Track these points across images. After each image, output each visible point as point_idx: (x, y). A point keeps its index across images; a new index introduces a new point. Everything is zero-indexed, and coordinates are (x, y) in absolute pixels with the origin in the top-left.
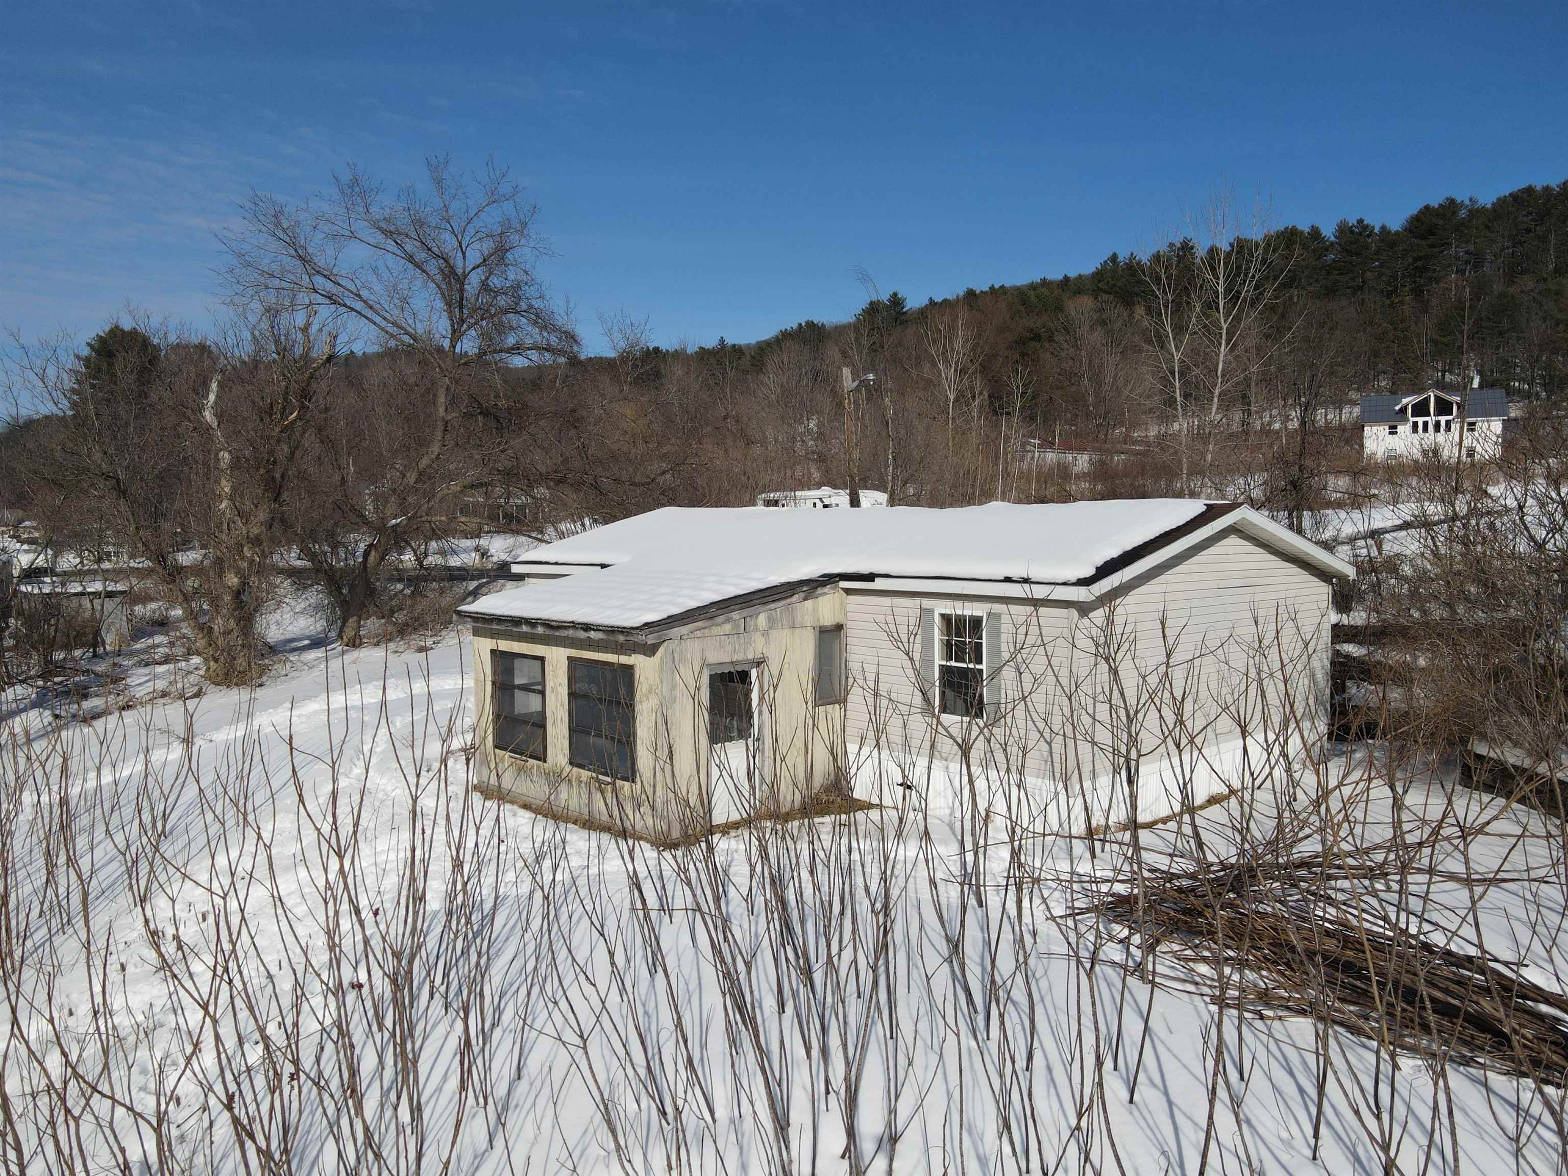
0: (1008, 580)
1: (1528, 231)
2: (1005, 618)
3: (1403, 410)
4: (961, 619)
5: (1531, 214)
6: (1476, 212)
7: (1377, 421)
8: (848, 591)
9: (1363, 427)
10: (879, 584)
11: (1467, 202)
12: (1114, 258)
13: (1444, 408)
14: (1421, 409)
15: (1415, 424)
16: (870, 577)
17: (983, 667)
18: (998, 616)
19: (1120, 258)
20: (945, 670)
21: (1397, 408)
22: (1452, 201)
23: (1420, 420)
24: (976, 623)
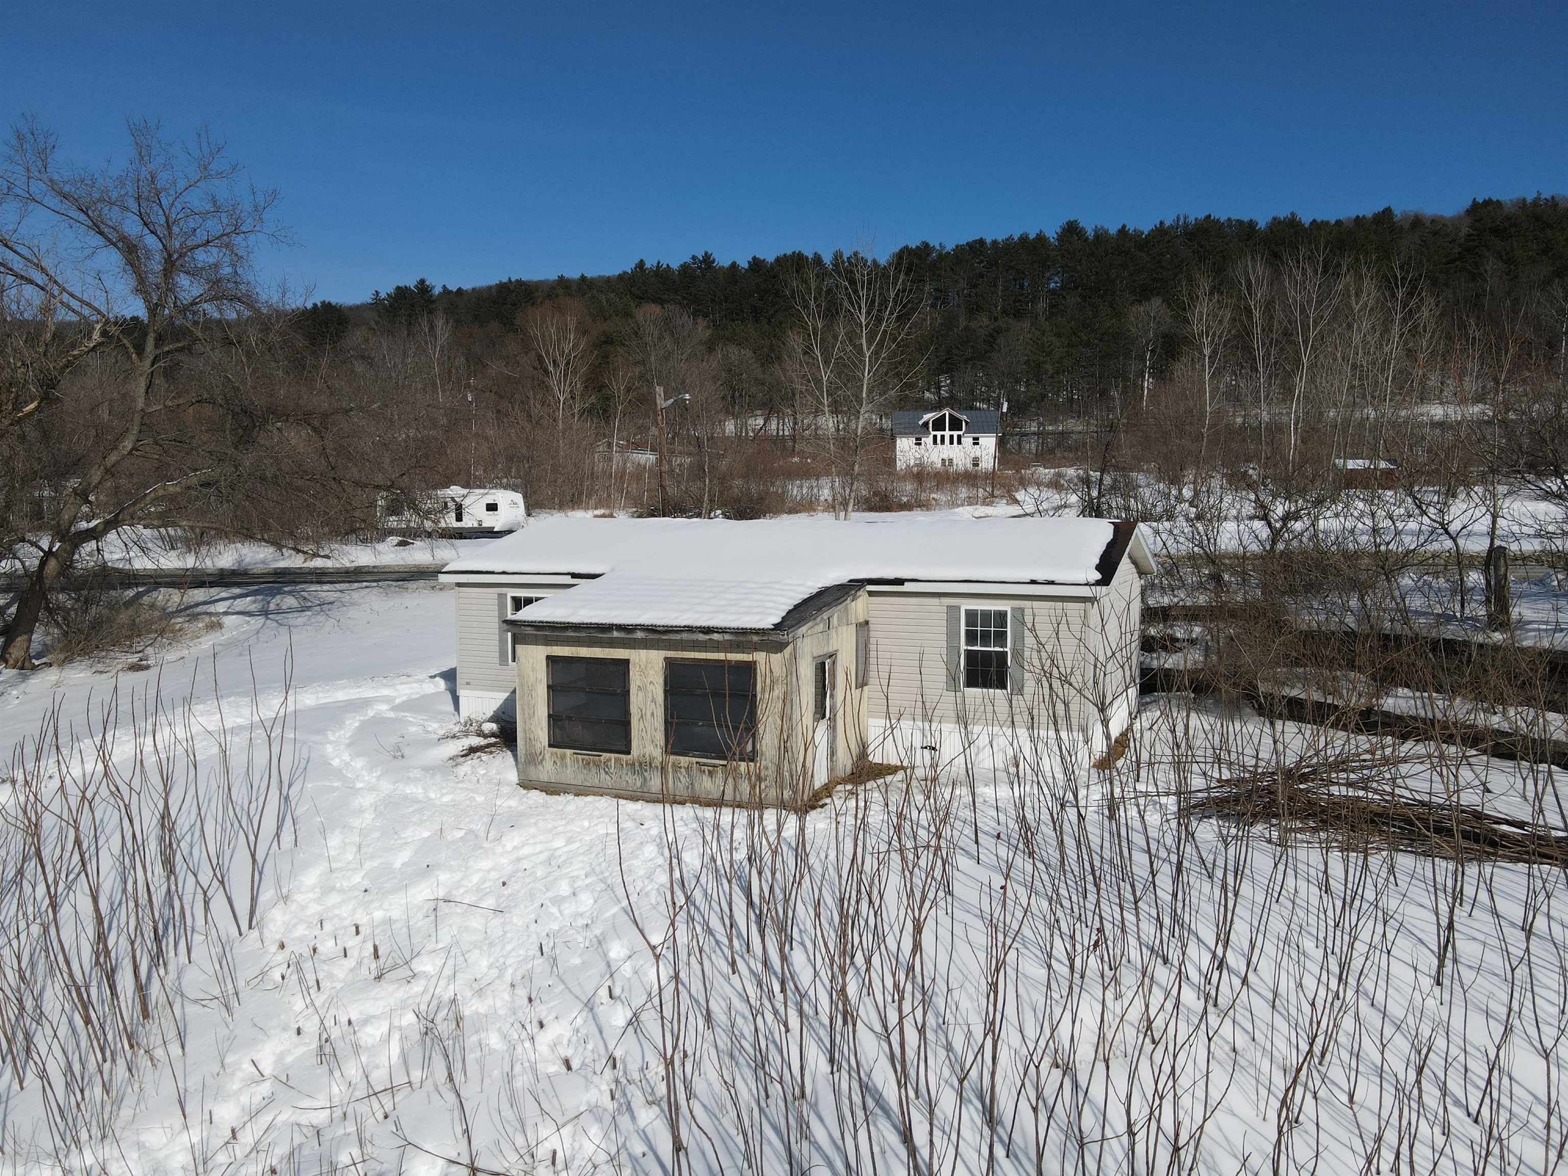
0: (1033, 582)
1: (981, 276)
2: (1028, 612)
3: (926, 424)
4: (986, 615)
5: (982, 262)
6: (943, 257)
7: (906, 433)
8: (871, 594)
9: (893, 439)
10: (908, 587)
11: (938, 247)
12: (641, 264)
13: (956, 424)
14: (939, 425)
15: (935, 437)
16: (900, 582)
17: (1008, 649)
18: (1022, 610)
19: (648, 265)
20: (969, 654)
21: (921, 423)
22: (926, 245)
23: (939, 434)
24: (1002, 615)
